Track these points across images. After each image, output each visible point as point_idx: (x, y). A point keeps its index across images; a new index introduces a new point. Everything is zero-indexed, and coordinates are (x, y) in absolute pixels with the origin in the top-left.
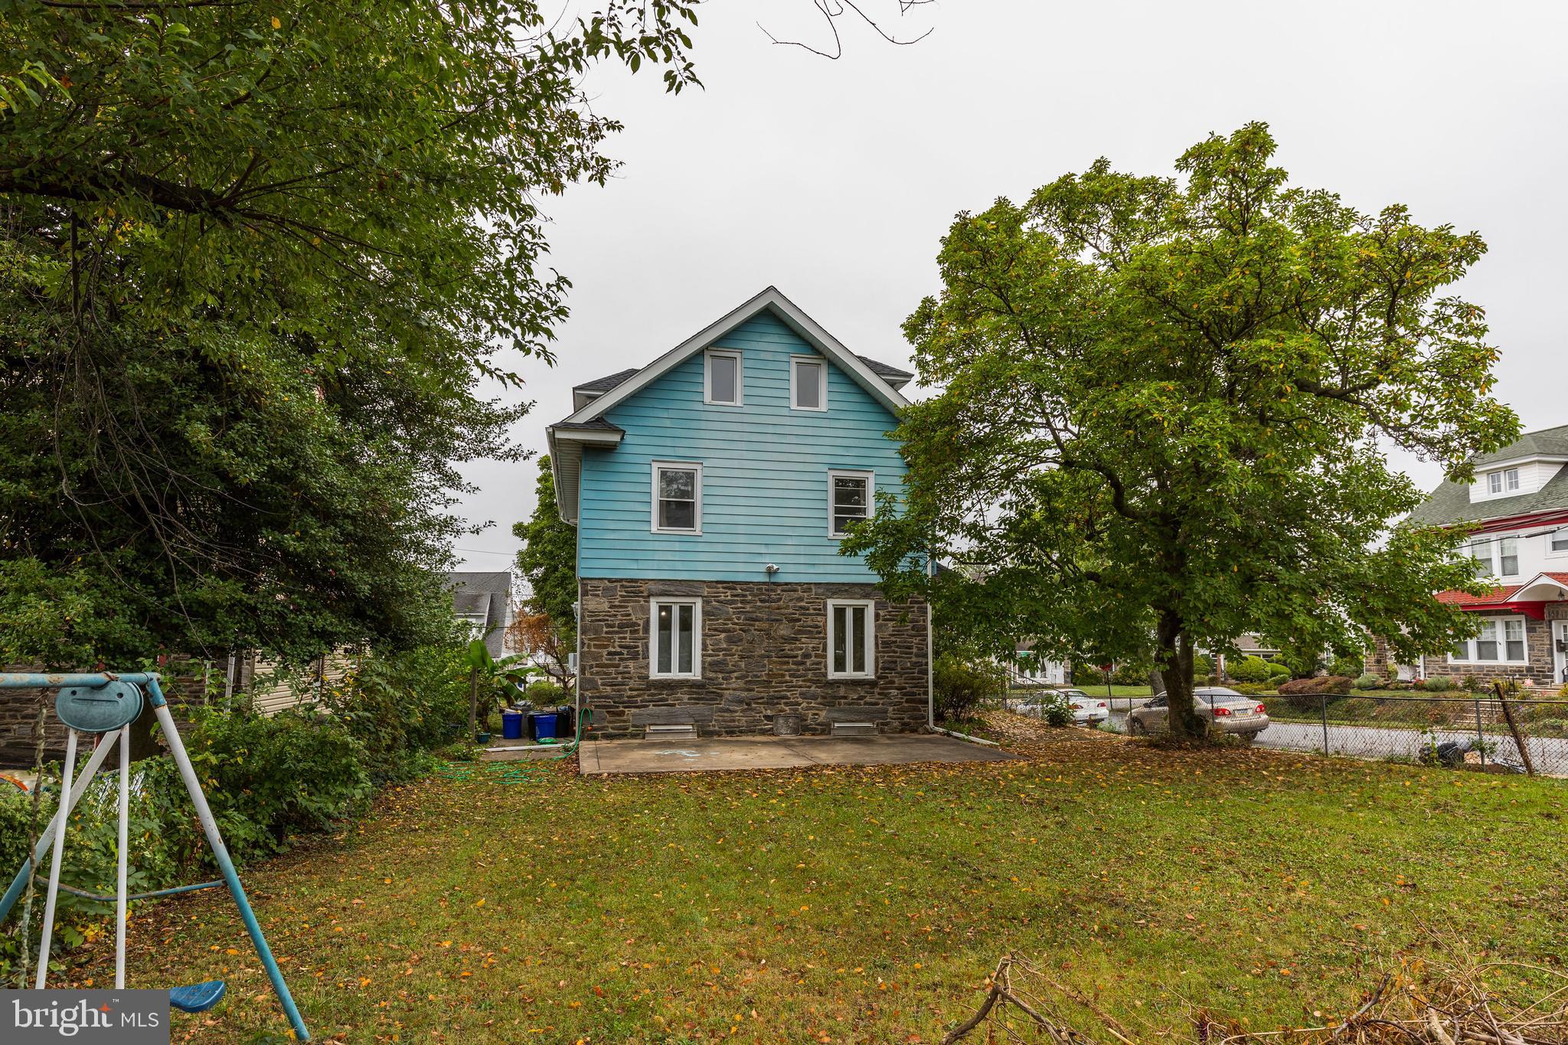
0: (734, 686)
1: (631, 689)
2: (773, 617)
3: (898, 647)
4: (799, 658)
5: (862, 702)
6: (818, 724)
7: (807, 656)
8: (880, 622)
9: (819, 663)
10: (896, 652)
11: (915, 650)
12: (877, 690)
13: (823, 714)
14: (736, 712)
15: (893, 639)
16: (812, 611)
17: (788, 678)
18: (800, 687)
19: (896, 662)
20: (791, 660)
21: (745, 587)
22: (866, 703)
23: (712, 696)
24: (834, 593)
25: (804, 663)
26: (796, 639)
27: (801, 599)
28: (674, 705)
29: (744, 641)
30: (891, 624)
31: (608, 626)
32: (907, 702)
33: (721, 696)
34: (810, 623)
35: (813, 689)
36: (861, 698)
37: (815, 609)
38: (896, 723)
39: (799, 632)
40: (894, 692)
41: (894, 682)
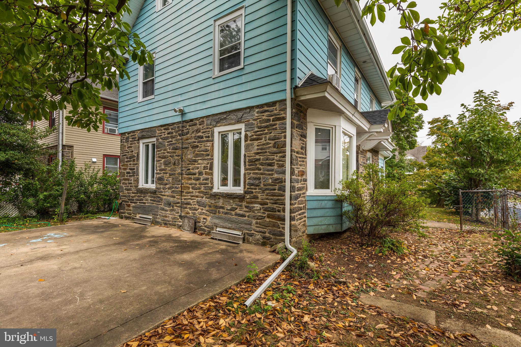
0: (167, 193)
1: (133, 193)
2: (184, 146)
3: (262, 164)
4: (197, 176)
5: (233, 213)
6: (205, 227)
7: (200, 173)
8: (249, 142)
9: (207, 179)
10: (260, 169)
11: (276, 167)
12: (244, 204)
13: (209, 219)
14: (167, 211)
15: (258, 157)
16: (205, 139)
17: (191, 190)
18: (197, 197)
19: (259, 179)
20: (192, 177)
21: (172, 127)
22: (236, 215)
23: (158, 199)
24: (218, 122)
25: (198, 179)
26: (195, 161)
27: (198, 131)
28: (145, 203)
29: (172, 164)
30: (256, 143)
31: (127, 158)
32: (268, 217)
33: (162, 199)
34: (203, 148)
35: (204, 199)
36: (233, 209)
37: (206, 137)
38: (259, 236)
39: (197, 155)
40: (257, 206)
41: (257, 197)
